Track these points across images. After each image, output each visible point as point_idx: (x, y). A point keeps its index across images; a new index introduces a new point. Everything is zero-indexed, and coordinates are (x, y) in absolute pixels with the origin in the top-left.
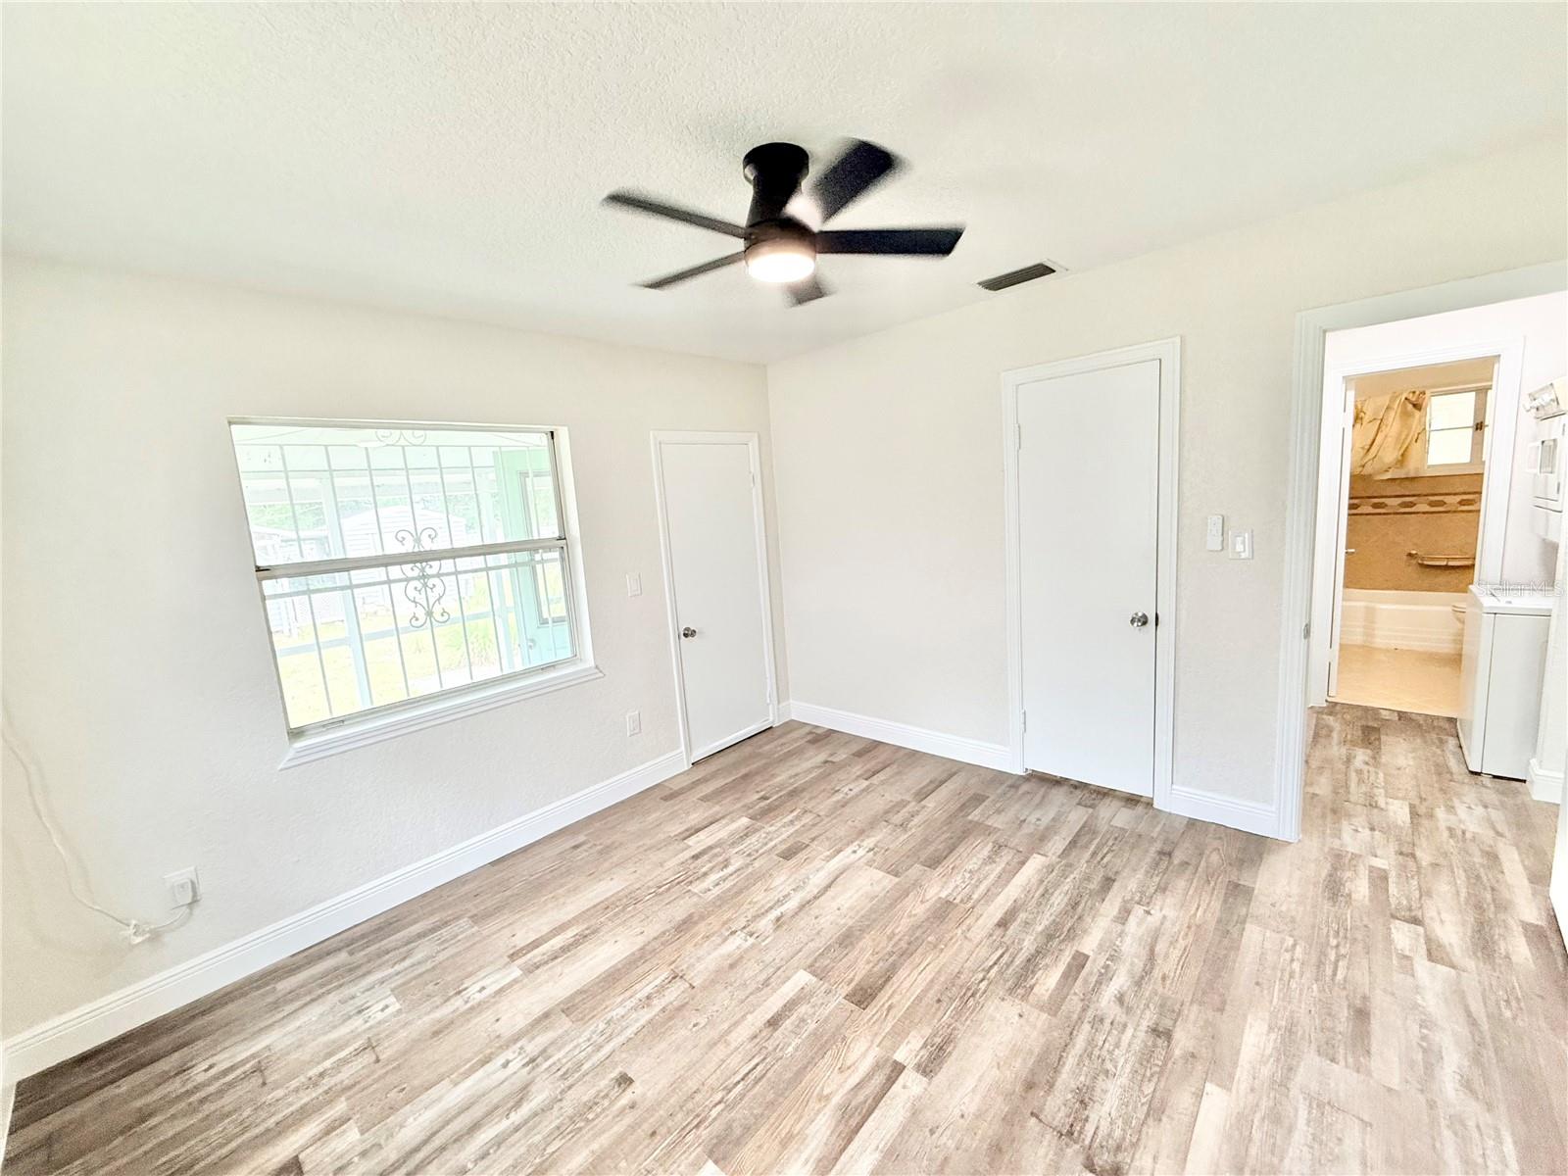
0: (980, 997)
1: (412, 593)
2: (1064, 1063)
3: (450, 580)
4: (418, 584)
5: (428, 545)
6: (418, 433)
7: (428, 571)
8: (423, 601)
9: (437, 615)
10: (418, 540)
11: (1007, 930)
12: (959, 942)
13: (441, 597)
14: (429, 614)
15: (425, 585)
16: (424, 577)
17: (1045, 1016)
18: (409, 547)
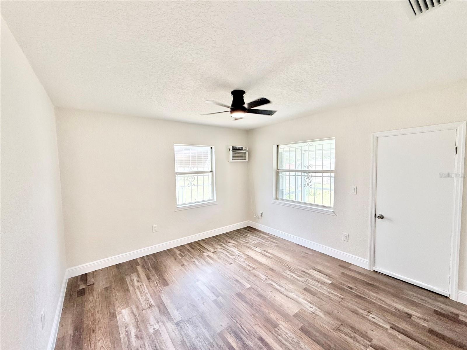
0: (231, 319)
1: (305, 179)
2: (204, 329)
3: (314, 178)
4: (307, 177)
5: (310, 169)
6: (312, 142)
7: (309, 175)
8: (307, 181)
9: (310, 185)
10: (308, 168)
11: (258, 339)
12: (254, 322)
13: (311, 181)
14: (308, 184)
15: (308, 178)
16: (308, 176)
17: (219, 332)
18: (306, 169)
